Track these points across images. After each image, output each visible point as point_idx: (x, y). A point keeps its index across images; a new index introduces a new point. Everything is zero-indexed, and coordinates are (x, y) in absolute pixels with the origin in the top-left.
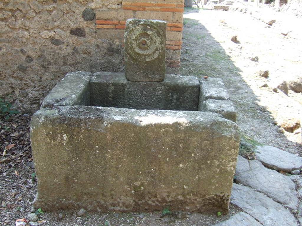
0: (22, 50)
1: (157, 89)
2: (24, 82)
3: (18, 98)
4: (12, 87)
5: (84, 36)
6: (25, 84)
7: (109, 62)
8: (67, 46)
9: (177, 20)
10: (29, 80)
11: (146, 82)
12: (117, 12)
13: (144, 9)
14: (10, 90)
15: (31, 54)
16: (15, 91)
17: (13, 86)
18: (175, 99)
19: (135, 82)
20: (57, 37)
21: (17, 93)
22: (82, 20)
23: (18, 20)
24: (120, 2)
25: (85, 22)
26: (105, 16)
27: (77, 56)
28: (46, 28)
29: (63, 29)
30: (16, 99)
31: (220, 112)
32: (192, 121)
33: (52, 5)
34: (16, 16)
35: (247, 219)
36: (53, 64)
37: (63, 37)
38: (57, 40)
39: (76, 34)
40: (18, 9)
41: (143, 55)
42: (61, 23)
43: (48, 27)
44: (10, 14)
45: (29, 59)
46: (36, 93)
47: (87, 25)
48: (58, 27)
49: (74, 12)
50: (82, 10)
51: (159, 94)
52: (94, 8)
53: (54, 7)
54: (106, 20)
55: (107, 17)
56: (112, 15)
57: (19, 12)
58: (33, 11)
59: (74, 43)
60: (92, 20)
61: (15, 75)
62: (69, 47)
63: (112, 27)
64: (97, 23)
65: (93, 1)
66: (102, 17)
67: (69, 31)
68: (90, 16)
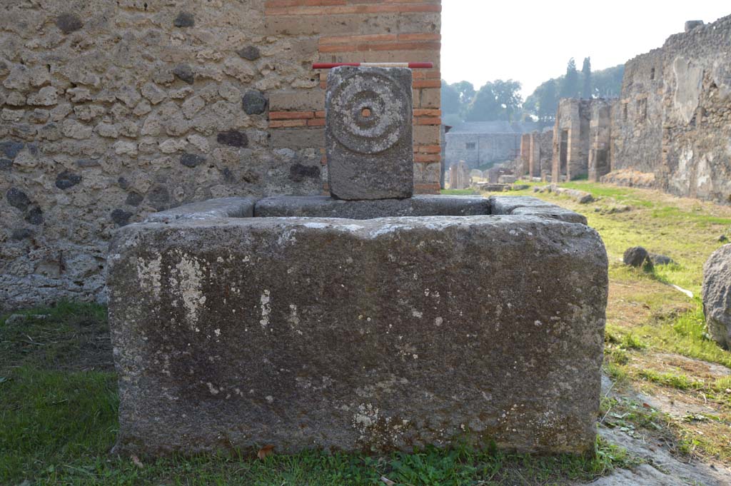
0: (121, 180)
1: (399, 213)
5: (245, 145)
8: (211, 167)
11: (374, 200)
12: (310, 95)
15: (139, 188)
19: (351, 200)
20: (191, 150)
22: (241, 113)
23: (117, 120)
24: (316, 76)
25: (248, 118)
26: (287, 103)
28: (172, 134)
29: (203, 134)
33: (183, 89)
34: (113, 113)
37: (202, 150)
38: (192, 157)
39: (230, 143)
40: (118, 100)
41: (365, 138)
42: (199, 122)
43: (174, 131)
44: (102, 109)
45: (135, 197)
47: (250, 123)
48: (194, 130)
49: (226, 100)
50: (242, 95)
52: (265, 89)
53: (187, 92)
54: (288, 110)
55: (291, 105)
56: (301, 99)
57: (119, 105)
58: (146, 101)
59: (224, 161)
60: (262, 112)
61: (106, 232)
62: (214, 169)
63: (301, 124)
64: (270, 118)
65: (263, 76)
66: (281, 106)
67: (216, 137)
68: (257, 105)
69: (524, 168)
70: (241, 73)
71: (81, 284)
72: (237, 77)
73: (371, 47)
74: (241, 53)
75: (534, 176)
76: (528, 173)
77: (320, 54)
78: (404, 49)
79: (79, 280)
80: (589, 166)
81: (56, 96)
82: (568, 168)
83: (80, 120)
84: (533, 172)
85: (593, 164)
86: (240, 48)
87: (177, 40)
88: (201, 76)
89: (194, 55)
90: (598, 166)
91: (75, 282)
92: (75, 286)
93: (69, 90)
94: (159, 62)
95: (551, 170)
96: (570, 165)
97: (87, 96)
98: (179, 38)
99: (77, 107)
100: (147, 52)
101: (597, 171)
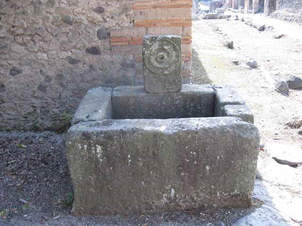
0: (41, 71)
1: (175, 98)
2: (44, 101)
3: (39, 116)
4: (33, 107)
5: (99, 54)
6: (46, 103)
7: (124, 76)
8: (84, 64)
9: (187, 34)
10: (49, 99)
11: (164, 93)
12: (130, 30)
13: (155, 25)
14: (32, 109)
15: (50, 75)
16: (36, 109)
17: (34, 105)
18: (192, 107)
19: (155, 93)
20: (74, 57)
21: (38, 111)
22: (97, 39)
23: (37, 43)
24: (132, 20)
25: (100, 41)
26: (119, 34)
27: (94, 73)
28: (64, 49)
29: (79, 49)
30: (37, 118)
31: (238, 116)
32: (216, 126)
33: (68, 28)
34: (34, 40)
35: (270, 210)
36: (71, 82)
37: (79, 57)
38: (74, 60)
39: (92, 53)
40: (36, 33)
41: (160, 68)
42: (77, 44)
43: (65, 48)
44: (29, 38)
45: (48, 79)
46: (57, 110)
47: (101, 43)
48: (75, 47)
49: (89, 33)
50: (97, 30)
51: (177, 104)
52: (108, 27)
53: (70, 29)
54: (119, 37)
55: (121, 35)
56: (126, 32)
57: (37, 36)
58: (50, 34)
59: (90, 61)
60: (107, 38)
61: (36, 95)
62: (85, 65)
63: (126, 44)
64: (111, 41)
65: (106, 21)
66: (115, 35)
67: (85, 51)
68: (104, 35)
69: (229, 4)
70: (96, 20)
71: (26, 118)
72: (94, 22)
73: (159, 7)
74: (95, 10)
75: (234, 9)
76: (231, 7)
77: (135, 10)
78: (174, 7)
79: (26, 116)
80: (265, 6)
81: (5, 32)
82: (253, 6)
83: (19, 43)
84: (234, 7)
85: (267, 5)
86: (94, 8)
87: (63, 4)
88: (76, 21)
89: (72, 11)
90: (269, 6)
91: (24, 117)
92: (23, 119)
93: (12, 29)
94: (55, 15)
95: (244, 6)
96: (254, 4)
97: (21, 32)
98: (64, 3)
99: (16, 37)
100: (48, 10)
101: (269, 9)
